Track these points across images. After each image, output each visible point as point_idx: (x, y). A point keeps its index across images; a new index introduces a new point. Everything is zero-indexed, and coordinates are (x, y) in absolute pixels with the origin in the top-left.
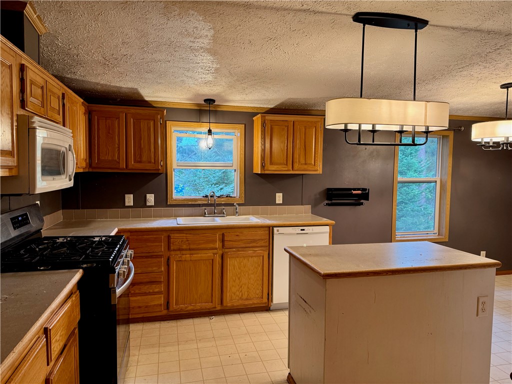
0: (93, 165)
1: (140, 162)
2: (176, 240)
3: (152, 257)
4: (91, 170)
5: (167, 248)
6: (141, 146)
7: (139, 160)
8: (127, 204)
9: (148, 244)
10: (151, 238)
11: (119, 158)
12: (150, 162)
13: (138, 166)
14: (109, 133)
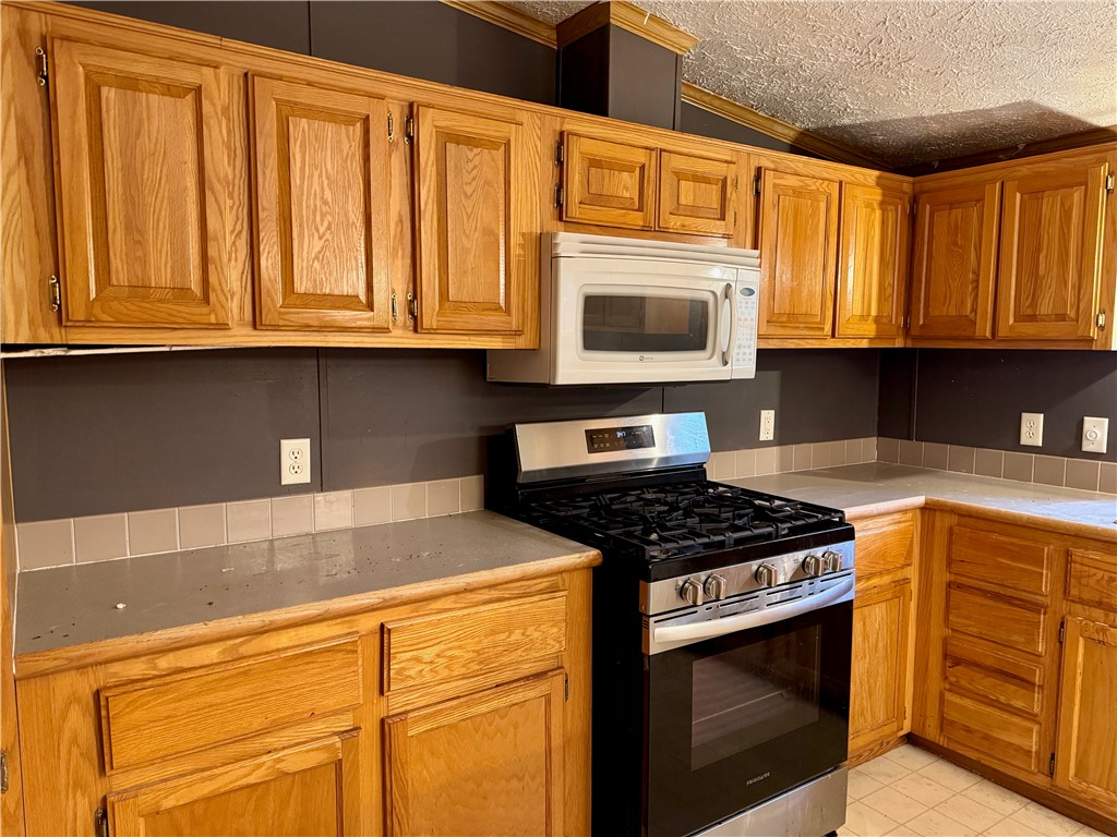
0: (915, 332)
1: (1033, 318)
2: (1093, 571)
3: (1009, 600)
4: (910, 345)
5: (1060, 587)
6: (1037, 272)
7: (1029, 312)
8: (1025, 440)
9: (1000, 560)
10: (1012, 544)
11: (974, 310)
12: (1062, 317)
13: (1029, 329)
14: (955, 243)
